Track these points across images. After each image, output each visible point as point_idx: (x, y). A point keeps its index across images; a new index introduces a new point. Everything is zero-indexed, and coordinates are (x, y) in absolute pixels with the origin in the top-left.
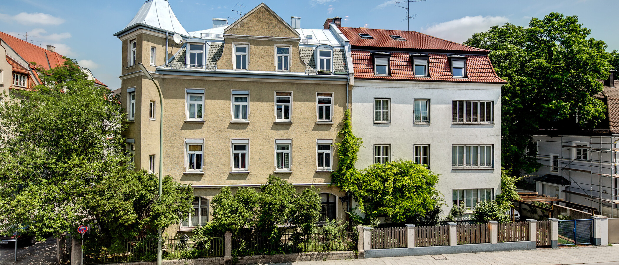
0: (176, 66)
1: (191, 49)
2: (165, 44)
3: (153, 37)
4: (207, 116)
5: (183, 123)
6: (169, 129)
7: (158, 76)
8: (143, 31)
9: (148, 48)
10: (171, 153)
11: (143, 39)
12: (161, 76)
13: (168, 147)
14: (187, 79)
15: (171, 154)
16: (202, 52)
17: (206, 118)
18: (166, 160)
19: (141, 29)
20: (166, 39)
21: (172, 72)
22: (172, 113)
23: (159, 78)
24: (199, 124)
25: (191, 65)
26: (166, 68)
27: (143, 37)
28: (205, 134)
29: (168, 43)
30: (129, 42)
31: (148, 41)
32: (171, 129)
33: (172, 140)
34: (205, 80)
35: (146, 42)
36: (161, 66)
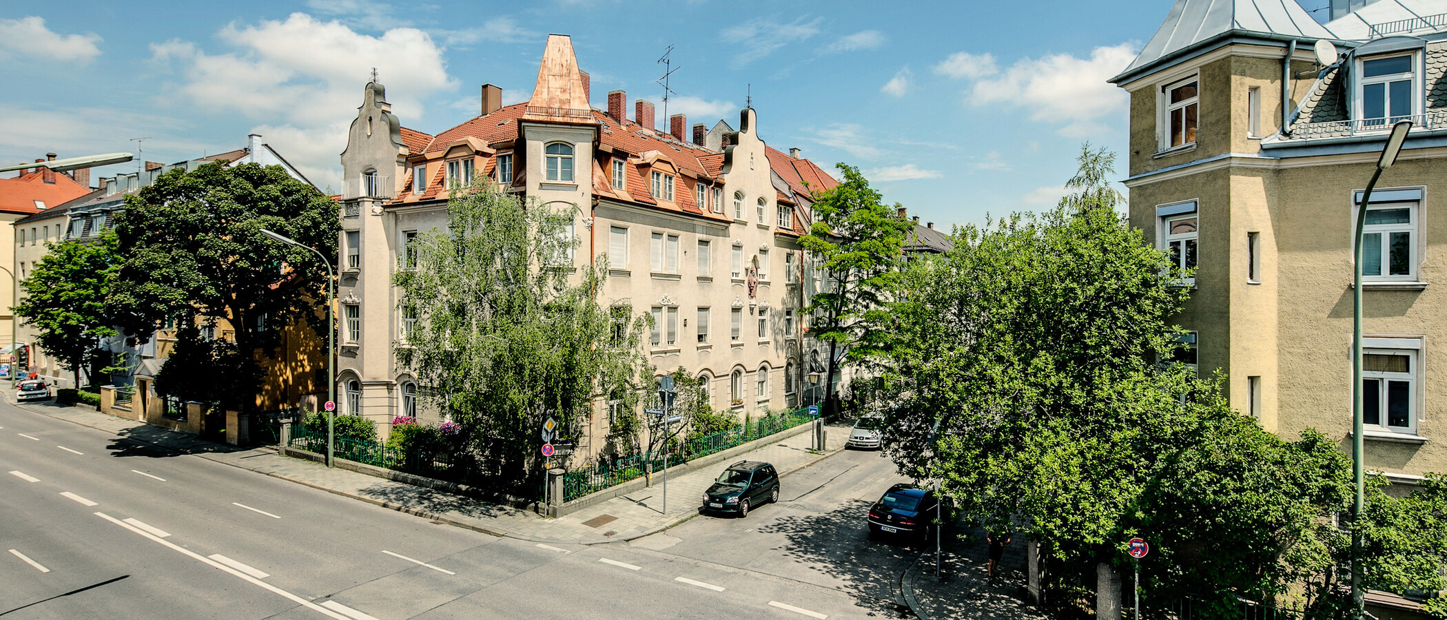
0: (1308, 131)
1: (1366, 75)
2: (1279, 74)
3: (1254, 60)
4: (1435, 269)
5: (1342, 292)
6: (1294, 307)
7: (1266, 165)
8: (1236, 50)
9: (1242, 93)
10: (1304, 373)
11: (1233, 71)
12: (1273, 165)
13: (1292, 358)
14: (1357, 164)
15: (1305, 377)
16: (1406, 76)
17: (1431, 275)
18: (1286, 392)
19: (1233, 44)
20: (1282, 62)
21: (1309, 150)
22: (1304, 264)
23: (1267, 170)
24: (1405, 294)
25: (1365, 121)
26: (1287, 141)
27: (1233, 65)
28: (1428, 323)
29: (1288, 70)
30: (1160, 89)
31: (1243, 74)
32: (1301, 309)
33: (1307, 339)
34: (1423, 160)
35: (1238, 77)
36: (1272, 137)
